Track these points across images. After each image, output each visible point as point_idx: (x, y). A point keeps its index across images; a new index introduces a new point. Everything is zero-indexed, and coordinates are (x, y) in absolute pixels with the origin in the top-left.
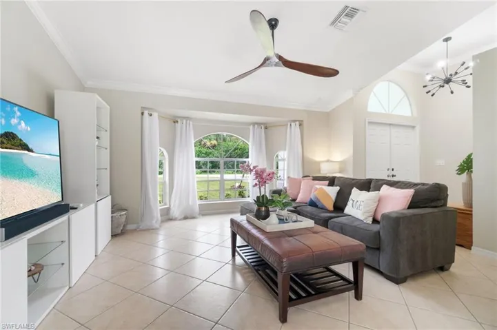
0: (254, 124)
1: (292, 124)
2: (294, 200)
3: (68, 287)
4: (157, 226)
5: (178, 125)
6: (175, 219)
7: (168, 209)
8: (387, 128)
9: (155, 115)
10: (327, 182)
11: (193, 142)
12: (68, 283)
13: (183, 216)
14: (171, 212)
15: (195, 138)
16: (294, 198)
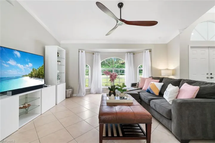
0: (127, 52)
1: (146, 51)
2: (141, 89)
3: (40, 114)
4: (83, 96)
5: (94, 55)
6: (92, 94)
7: (90, 89)
8: (207, 50)
9: (84, 52)
10: (159, 80)
11: (100, 62)
12: (40, 113)
13: (95, 93)
14: (91, 90)
15: (101, 61)
16: (142, 87)
